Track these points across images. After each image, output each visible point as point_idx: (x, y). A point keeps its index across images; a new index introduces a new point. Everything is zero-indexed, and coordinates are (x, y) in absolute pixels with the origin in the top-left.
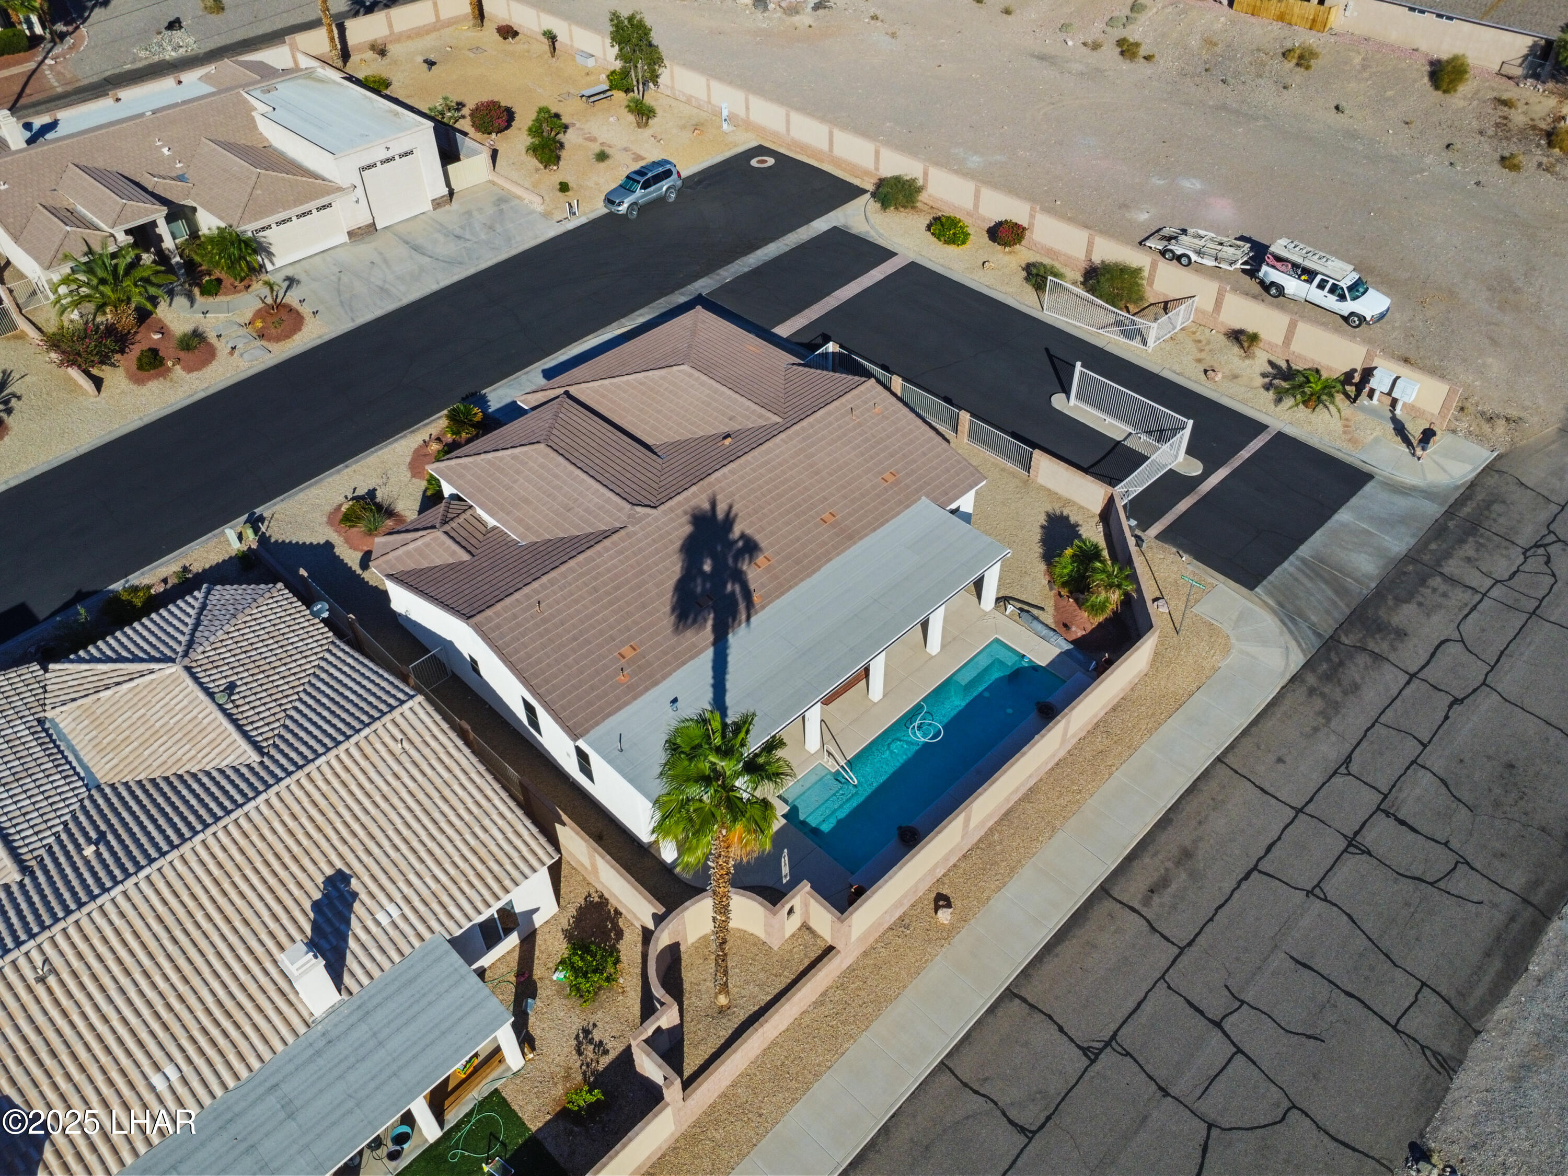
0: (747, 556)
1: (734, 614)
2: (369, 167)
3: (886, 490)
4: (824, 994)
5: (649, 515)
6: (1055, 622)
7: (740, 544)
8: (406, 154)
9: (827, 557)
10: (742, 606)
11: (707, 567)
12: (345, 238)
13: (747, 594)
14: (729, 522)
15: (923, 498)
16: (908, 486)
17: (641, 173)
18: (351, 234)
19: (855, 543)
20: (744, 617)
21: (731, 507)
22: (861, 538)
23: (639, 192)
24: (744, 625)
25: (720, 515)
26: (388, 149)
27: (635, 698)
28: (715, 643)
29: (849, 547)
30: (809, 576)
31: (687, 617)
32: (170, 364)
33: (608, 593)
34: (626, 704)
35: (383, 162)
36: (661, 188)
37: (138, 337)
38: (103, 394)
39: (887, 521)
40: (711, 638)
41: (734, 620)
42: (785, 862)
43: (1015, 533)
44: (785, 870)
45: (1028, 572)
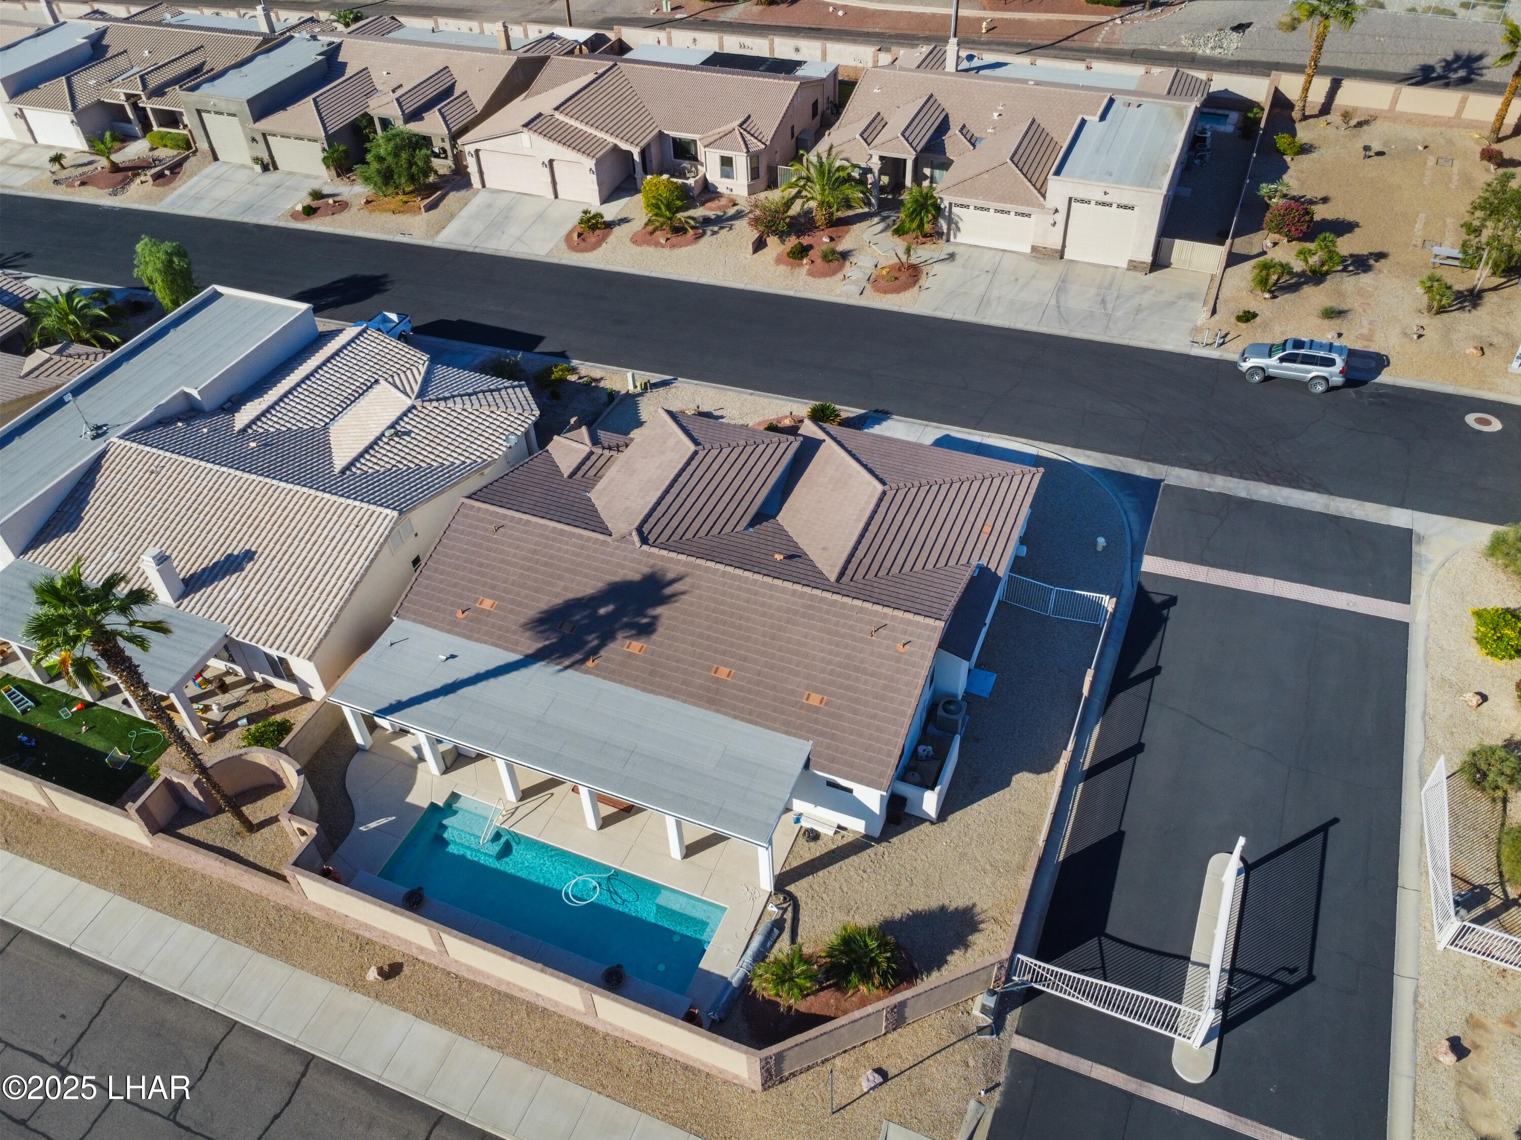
0: (634, 632)
1: (566, 654)
2: (1082, 201)
3: (795, 704)
4: (286, 907)
5: (634, 544)
7: (645, 621)
8: (1125, 207)
9: (673, 693)
10: (578, 656)
11: (602, 611)
12: (1027, 250)
13: (594, 652)
14: (665, 600)
15: (811, 742)
16: (816, 721)
17: (1299, 344)
18: (1034, 249)
19: (707, 709)
20: (567, 663)
21: (683, 593)
22: (717, 711)
23: (1274, 361)
24: (559, 667)
25: (668, 591)
26: (1106, 193)
27: (449, 632)
28: (527, 656)
29: (699, 706)
30: (644, 690)
31: (541, 625)
32: (805, 261)
33: (537, 562)
34: (441, 629)
35: (1098, 203)
36: (1309, 372)
37: (817, 234)
38: (756, 255)
39: (756, 724)
40: (530, 651)
41: (559, 658)
42: (383, 821)
43: (914, 881)
44: (373, 825)
45: (852, 913)
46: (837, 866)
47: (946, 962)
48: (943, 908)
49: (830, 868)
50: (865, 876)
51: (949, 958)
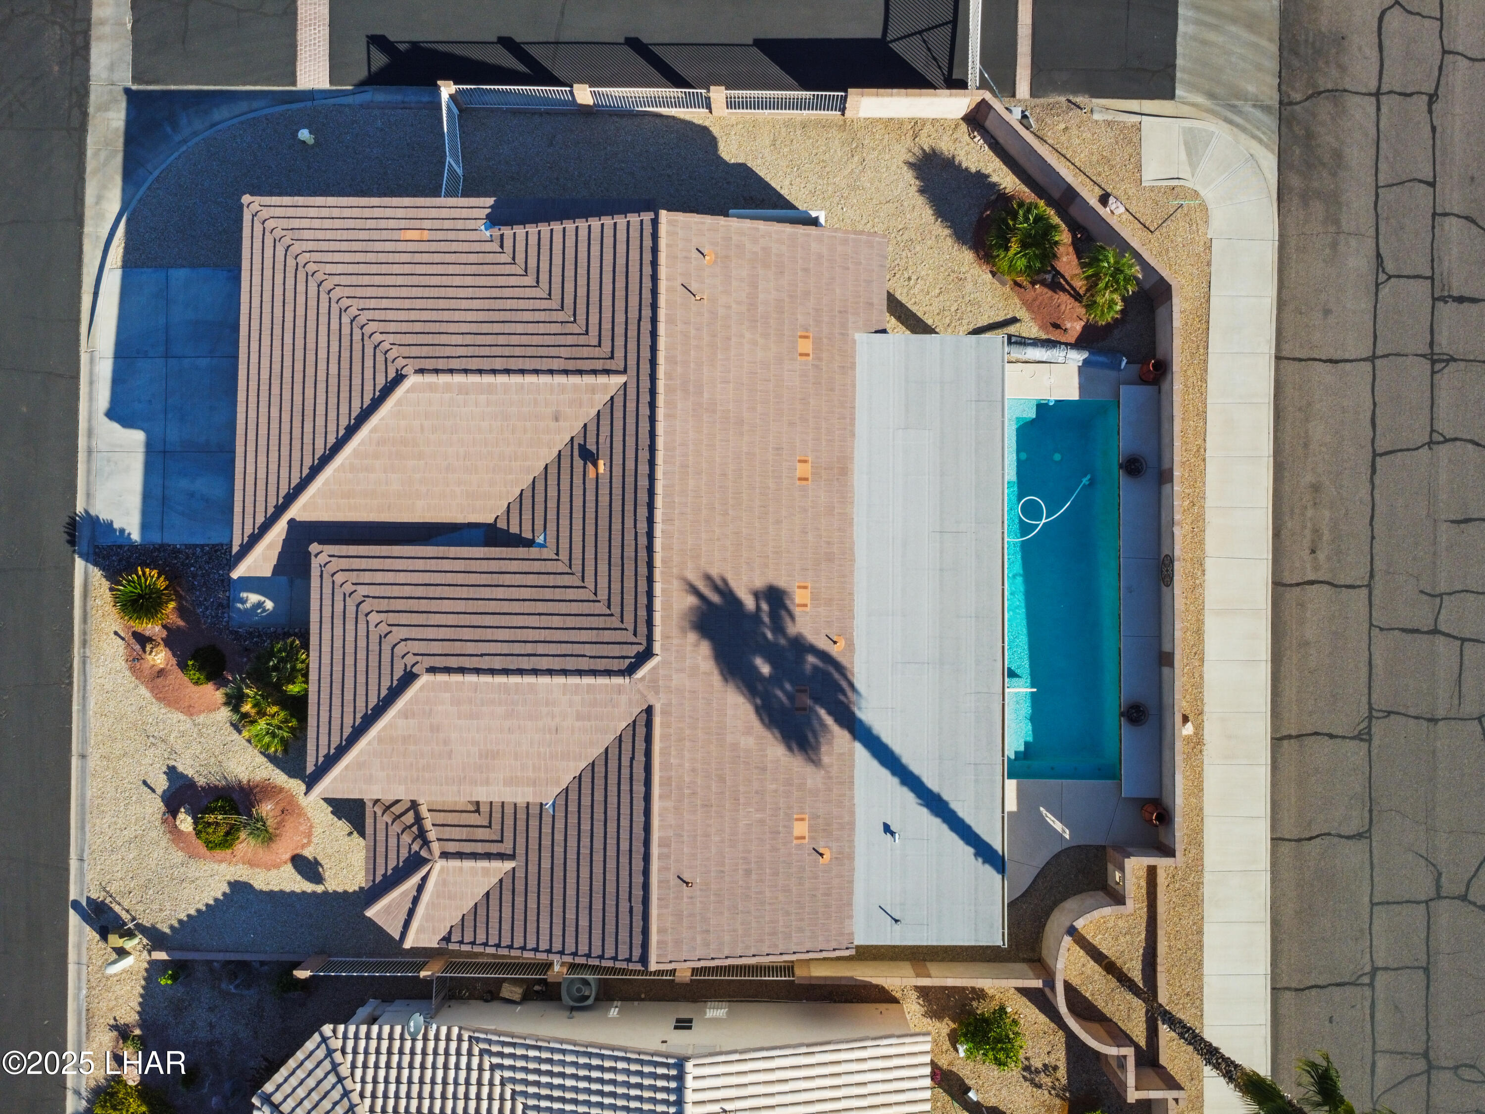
0: (784, 614)
3: (817, 368)
5: (655, 669)
6: (1042, 327)
7: (765, 606)
9: (846, 524)
10: (834, 675)
11: (765, 669)
13: (825, 651)
14: (727, 593)
15: (857, 336)
16: (831, 339)
21: (709, 574)
25: (711, 594)
27: (852, 859)
28: (855, 735)
31: (808, 742)
33: (721, 795)
34: (851, 875)
40: (846, 735)
42: (1051, 819)
43: (900, 227)
44: (1058, 826)
45: (961, 276)
46: (914, 309)
47: (978, 172)
48: (922, 191)
49: (919, 314)
50: (914, 277)
51: (973, 170)
